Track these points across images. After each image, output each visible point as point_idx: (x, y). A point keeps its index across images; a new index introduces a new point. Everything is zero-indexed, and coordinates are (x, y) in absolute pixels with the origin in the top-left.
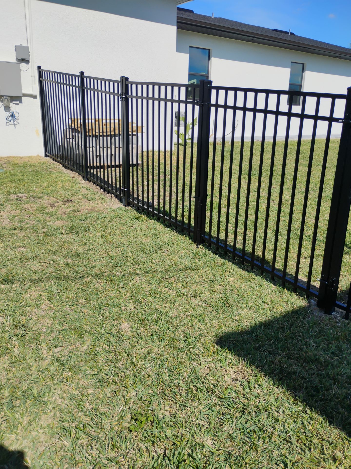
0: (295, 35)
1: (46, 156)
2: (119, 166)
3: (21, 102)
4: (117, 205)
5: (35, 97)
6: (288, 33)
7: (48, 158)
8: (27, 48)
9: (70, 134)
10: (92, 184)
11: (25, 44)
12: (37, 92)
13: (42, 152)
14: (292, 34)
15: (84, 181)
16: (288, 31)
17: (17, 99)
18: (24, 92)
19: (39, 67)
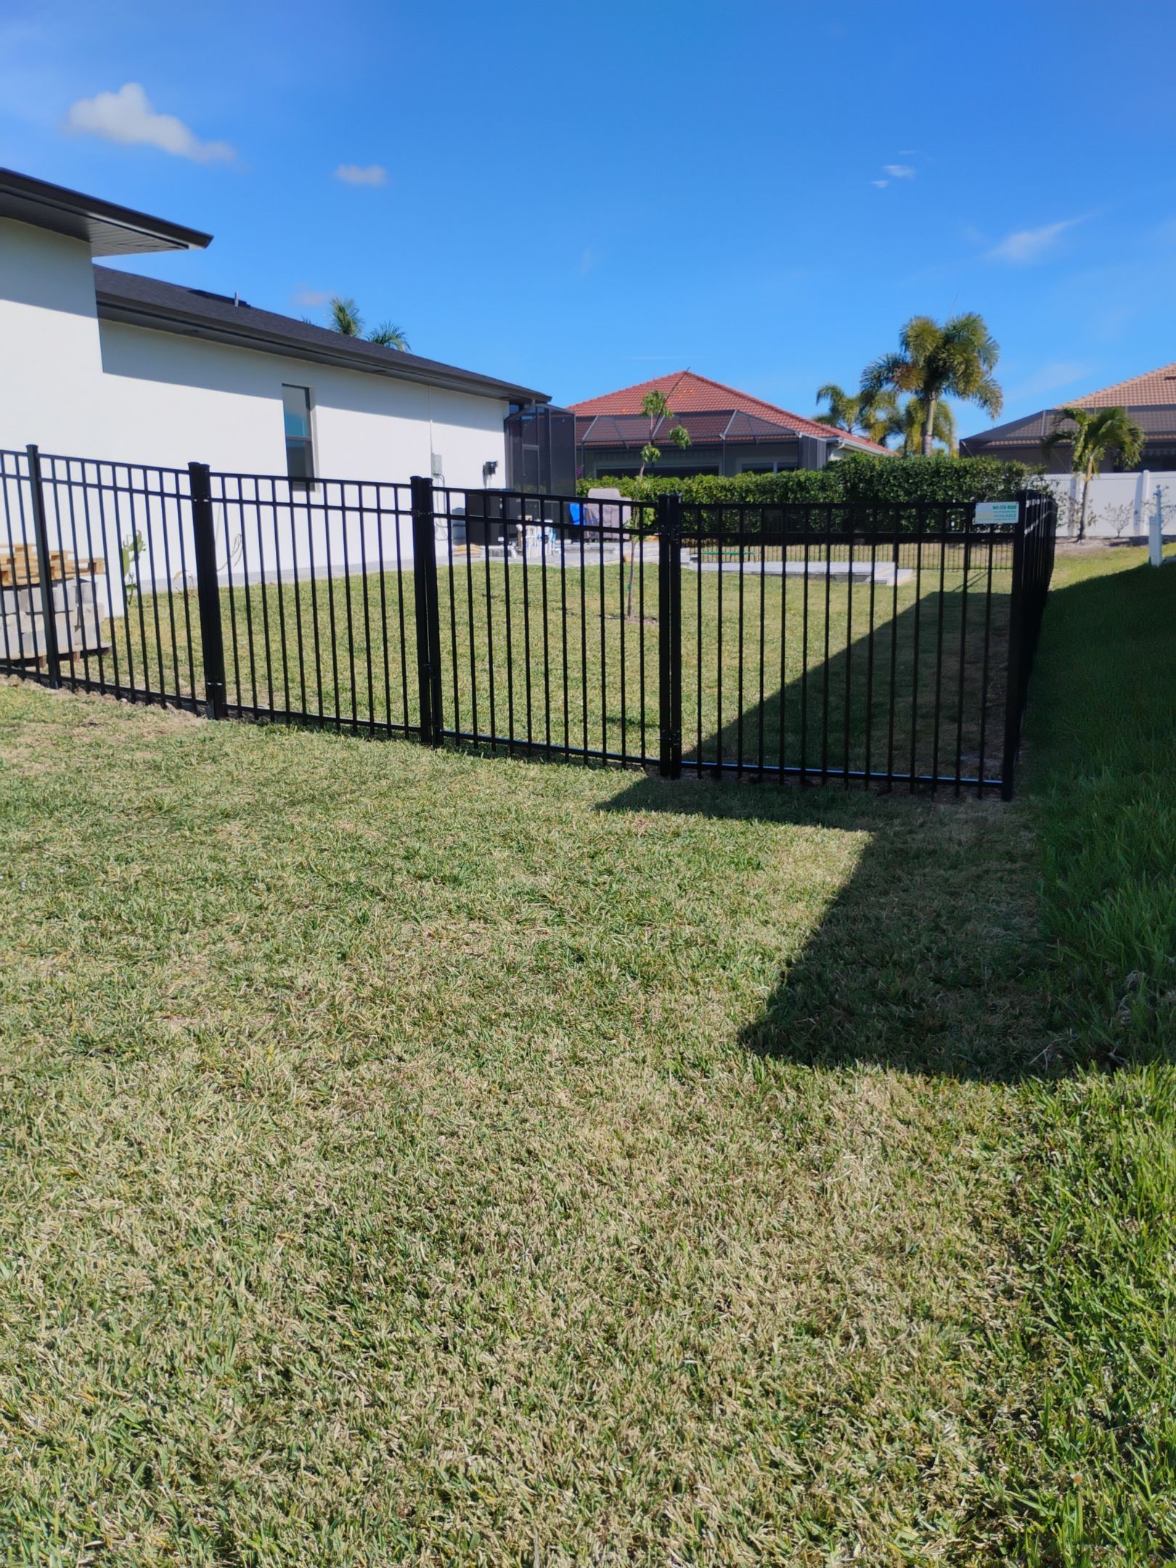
0: (249, 307)
4: (191, 721)
6: (232, 301)
10: (81, 693)
14: (242, 304)
15: (48, 692)
16: (230, 295)
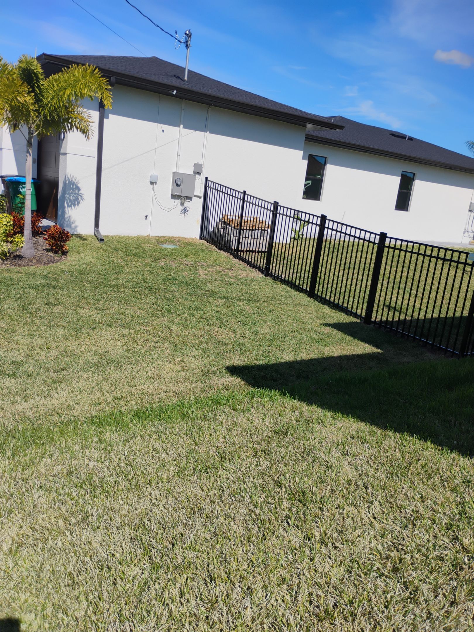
1: (201, 239)
2: (265, 252)
3: (191, 200)
4: (260, 275)
5: (200, 198)
7: (203, 241)
8: (202, 165)
9: (221, 225)
10: (241, 261)
11: (200, 163)
12: (202, 195)
13: (198, 236)
15: (235, 259)
17: (190, 198)
18: (195, 194)
19: (207, 178)
